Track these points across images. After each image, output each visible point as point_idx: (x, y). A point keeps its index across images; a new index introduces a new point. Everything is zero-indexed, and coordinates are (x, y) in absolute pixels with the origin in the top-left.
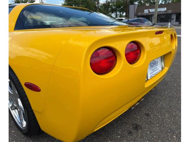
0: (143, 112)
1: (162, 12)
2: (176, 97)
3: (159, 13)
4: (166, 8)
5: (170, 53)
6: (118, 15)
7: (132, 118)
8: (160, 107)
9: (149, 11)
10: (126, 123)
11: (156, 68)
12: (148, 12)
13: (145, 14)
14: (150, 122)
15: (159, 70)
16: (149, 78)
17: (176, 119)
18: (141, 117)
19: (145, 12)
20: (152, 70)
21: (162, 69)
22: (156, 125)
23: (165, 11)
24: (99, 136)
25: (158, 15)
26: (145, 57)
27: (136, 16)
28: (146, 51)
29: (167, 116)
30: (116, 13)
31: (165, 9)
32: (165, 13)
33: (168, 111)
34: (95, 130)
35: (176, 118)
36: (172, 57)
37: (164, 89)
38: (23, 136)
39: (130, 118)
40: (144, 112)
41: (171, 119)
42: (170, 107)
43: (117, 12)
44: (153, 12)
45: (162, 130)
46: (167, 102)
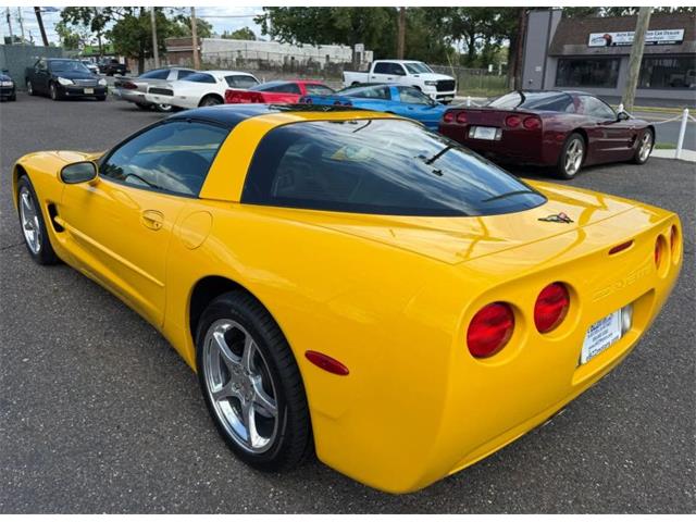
0: (559, 446)
1: (665, 48)
2: (666, 411)
3: (651, 50)
4: (682, 31)
5: (652, 291)
6: (479, 47)
7: (526, 459)
8: (610, 438)
9: (609, 40)
10: (508, 469)
11: (606, 332)
12: (604, 42)
13: (591, 52)
14: (577, 474)
15: (614, 336)
16: (584, 361)
17: (655, 475)
18: (551, 458)
19: (591, 44)
20: (594, 339)
21: (624, 332)
22: (594, 484)
23: (679, 43)
24: (438, 494)
25: (647, 58)
26: (578, 318)
27: (553, 56)
28: (582, 305)
29: (628, 464)
30: (469, 40)
31: (679, 35)
32: (678, 49)
33: (635, 450)
34: (451, 473)
35: (653, 472)
36: (654, 302)
37: (629, 381)
38: (246, 471)
39: (520, 458)
40: (562, 446)
41: (641, 475)
42: (642, 439)
43: (476, 36)
44: (628, 45)
45: (609, 501)
46: (634, 423)
